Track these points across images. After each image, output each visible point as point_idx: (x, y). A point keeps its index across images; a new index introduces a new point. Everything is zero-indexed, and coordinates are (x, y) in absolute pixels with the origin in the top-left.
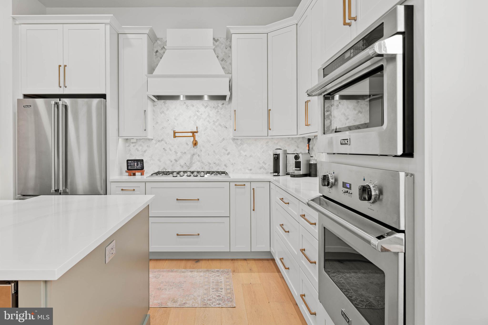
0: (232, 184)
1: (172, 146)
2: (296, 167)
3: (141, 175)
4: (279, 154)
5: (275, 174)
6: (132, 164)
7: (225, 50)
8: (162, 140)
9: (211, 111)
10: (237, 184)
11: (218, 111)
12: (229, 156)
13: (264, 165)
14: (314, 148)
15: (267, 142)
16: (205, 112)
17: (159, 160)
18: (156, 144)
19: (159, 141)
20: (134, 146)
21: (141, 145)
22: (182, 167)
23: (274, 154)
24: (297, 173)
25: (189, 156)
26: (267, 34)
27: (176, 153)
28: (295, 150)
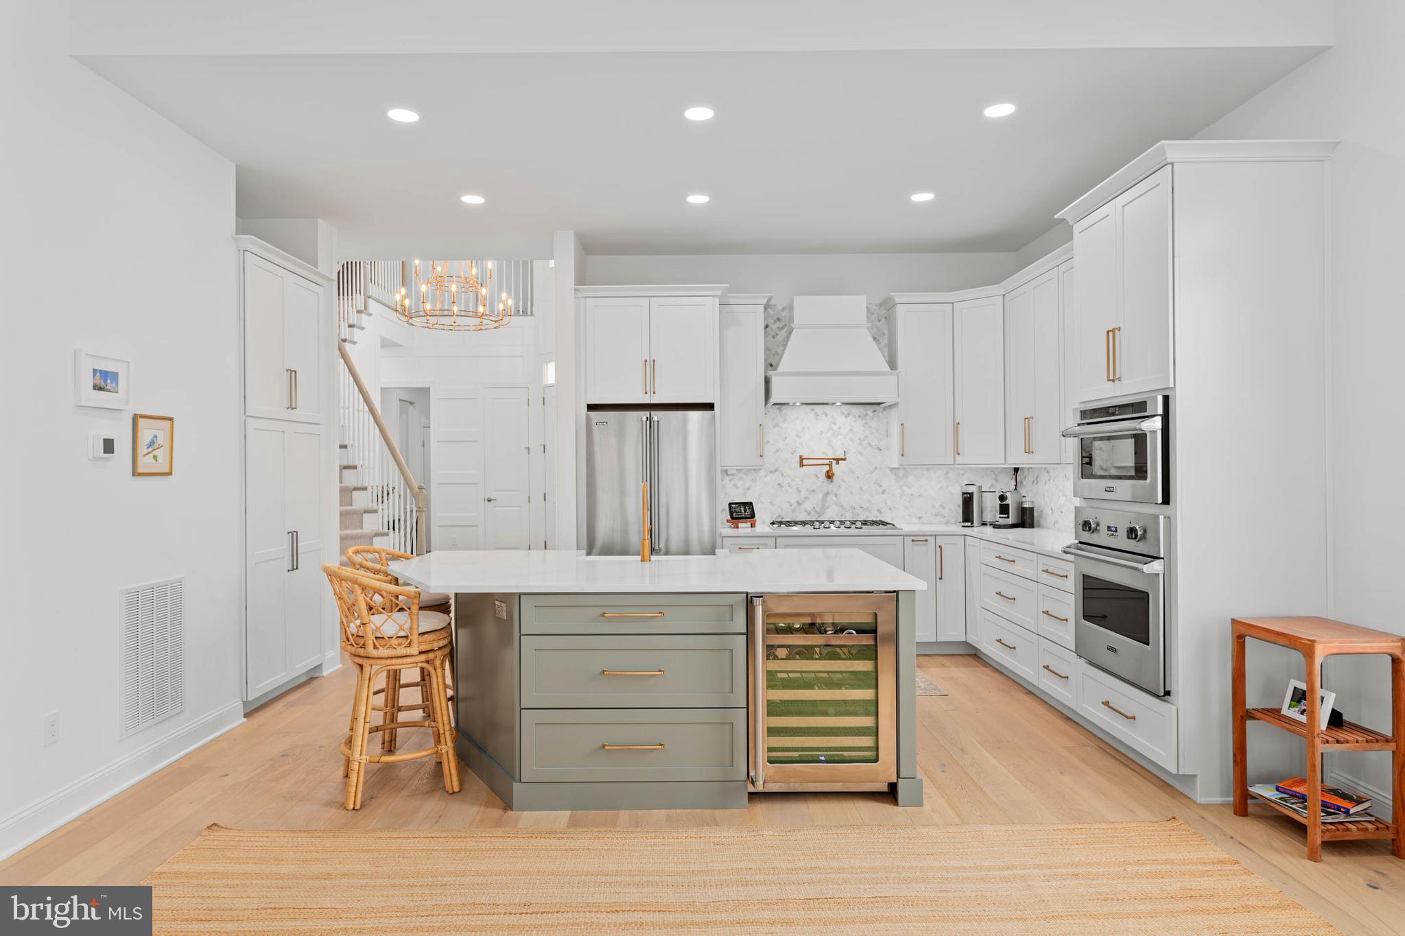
0: (908, 540)
1: (793, 480)
2: (1000, 514)
3: (752, 527)
4: (973, 493)
5: (967, 524)
6: (738, 510)
7: (877, 323)
8: (776, 471)
9: (855, 422)
10: (915, 538)
11: (867, 423)
12: (885, 495)
13: (941, 510)
14: (1025, 482)
15: (947, 473)
16: (845, 424)
17: (771, 503)
18: (766, 476)
19: (771, 472)
20: (730, 480)
21: (741, 479)
22: (809, 513)
23: (964, 494)
24: (1002, 522)
25: (821, 496)
26: (953, 303)
27: (799, 490)
28: (993, 485)
